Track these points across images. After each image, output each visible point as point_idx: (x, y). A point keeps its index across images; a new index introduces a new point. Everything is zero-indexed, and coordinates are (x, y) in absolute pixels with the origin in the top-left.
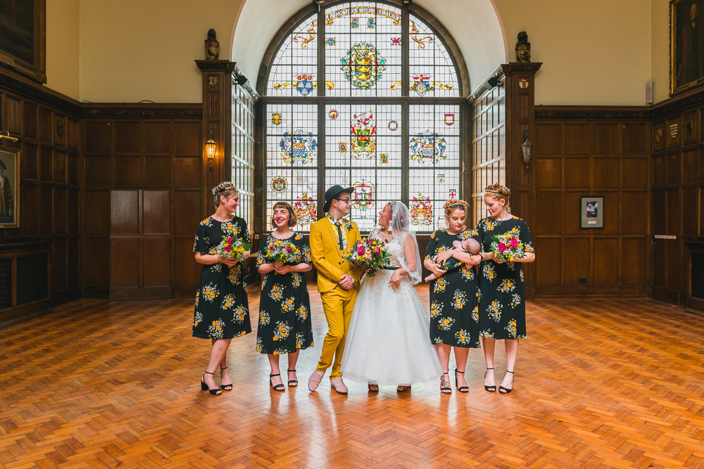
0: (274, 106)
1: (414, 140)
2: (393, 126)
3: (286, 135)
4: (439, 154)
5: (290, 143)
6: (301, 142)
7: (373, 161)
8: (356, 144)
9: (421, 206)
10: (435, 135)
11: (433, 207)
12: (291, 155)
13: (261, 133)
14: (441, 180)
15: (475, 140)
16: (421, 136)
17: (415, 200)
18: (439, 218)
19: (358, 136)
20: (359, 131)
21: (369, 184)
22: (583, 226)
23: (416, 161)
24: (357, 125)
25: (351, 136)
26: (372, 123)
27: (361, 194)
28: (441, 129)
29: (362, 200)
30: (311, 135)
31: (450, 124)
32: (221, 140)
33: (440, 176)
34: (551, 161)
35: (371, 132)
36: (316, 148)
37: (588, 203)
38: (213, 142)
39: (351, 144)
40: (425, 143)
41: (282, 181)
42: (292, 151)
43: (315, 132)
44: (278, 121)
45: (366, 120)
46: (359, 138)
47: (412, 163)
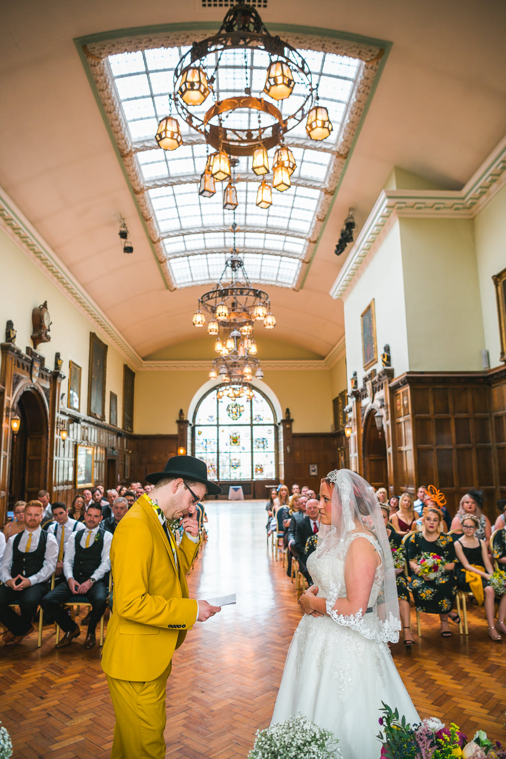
1: (255, 441)
2: (247, 434)
3: (204, 440)
4: (266, 446)
5: (205, 443)
6: (210, 442)
7: (239, 449)
8: (232, 442)
9: (259, 467)
10: (264, 439)
11: (263, 468)
12: (206, 447)
14: (267, 457)
16: (258, 439)
17: (256, 465)
19: (233, 439)
20: (233, 437)
21: (237, 459)
22: (310, 475)
23: (257, 449)
24: (232, 434)
25: (230, 439)
26: (238, 433)
29: (235, 466)
30: (214, 440)
31: (269, 434)
33: (267, 455)
34: (299, 452)
35: (238, 437)
36: (216, 444)
38: (183, 447)
39: (230, 443)
40: (260, 442)
44: (200, 433)
45: (236, 432)
47: (255, 450)
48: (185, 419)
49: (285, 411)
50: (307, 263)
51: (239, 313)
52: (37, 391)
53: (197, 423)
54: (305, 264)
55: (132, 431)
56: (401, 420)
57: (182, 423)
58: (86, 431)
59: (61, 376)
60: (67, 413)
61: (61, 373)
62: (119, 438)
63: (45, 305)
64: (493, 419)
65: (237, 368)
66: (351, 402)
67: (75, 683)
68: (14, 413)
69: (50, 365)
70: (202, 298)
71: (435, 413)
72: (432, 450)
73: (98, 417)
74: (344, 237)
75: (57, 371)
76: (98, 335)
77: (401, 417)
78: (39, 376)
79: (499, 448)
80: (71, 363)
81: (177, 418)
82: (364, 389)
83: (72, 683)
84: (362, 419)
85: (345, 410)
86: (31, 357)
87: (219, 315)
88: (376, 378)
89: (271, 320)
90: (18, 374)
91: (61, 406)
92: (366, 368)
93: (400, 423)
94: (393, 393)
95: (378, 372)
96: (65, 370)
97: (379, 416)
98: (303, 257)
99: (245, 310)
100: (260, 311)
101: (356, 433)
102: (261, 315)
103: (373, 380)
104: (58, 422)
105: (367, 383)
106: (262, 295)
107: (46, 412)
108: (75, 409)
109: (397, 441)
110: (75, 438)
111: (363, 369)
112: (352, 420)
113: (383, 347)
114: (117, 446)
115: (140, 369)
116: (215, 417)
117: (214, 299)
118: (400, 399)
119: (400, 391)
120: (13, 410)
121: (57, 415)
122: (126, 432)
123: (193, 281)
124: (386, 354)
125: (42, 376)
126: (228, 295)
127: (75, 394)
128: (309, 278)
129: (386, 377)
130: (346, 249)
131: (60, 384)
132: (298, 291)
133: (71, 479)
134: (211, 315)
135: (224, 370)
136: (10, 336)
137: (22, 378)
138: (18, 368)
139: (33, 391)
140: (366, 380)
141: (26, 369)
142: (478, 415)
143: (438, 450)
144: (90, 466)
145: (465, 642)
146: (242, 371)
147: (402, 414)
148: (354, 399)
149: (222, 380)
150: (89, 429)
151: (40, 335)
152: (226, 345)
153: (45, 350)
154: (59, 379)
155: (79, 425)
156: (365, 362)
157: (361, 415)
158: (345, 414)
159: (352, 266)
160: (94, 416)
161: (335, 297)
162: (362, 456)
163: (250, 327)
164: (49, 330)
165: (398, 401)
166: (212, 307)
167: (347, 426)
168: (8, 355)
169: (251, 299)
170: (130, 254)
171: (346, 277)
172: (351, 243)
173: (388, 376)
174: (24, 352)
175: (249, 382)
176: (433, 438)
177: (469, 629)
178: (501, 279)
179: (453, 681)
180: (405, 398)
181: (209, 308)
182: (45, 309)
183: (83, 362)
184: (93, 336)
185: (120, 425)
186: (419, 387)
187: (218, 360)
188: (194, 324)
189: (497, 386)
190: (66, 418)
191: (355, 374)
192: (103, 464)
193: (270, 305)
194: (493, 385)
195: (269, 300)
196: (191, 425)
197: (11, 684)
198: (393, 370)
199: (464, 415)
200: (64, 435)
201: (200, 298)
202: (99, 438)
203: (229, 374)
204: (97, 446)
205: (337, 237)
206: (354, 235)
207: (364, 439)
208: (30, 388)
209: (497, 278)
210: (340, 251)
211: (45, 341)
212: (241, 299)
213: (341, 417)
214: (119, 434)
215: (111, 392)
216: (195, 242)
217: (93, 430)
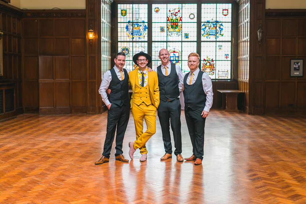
0: (122, 5)
1: (204, 25)
2: (192, 16)
3: (129, 22)
4: (219, 33)
5: (132, 27)
6: (138, 27)
7: (180, 37)
8: (170, 27)
9: (208, 64)
10: (217, 22)
11: (215, 65)
12: (132, 34)
13: (115, 21)
14: (220, 49)
15: (240, 25)
16: (208, 22)
17: (205, 60)
18: (219, 71)
19: (171, 23)
20: (172, 19)
21: (178, 51)
22: (291, 75)
23: (206, 37)
24: (171, 16)
25: (167, 23)
26: (179, 15)
27: (173, 57)
28: (221, 18)
29: (173, 60)
30: (144, 22)
31: (225, 15)
32: (96, 29)
33: (219, 46)
34: (275, 39)
35: (179, 20)
36: (147, 30)
37: (294, 63)
38: (92, 31)
39: (167, 27)
40: (211, 26)
41: (127, 50)
42: (133, 32)
43: (146, 20)
44: (124, 13)
45: (176, 13)
46: (172, 24)
47: (203, 39)
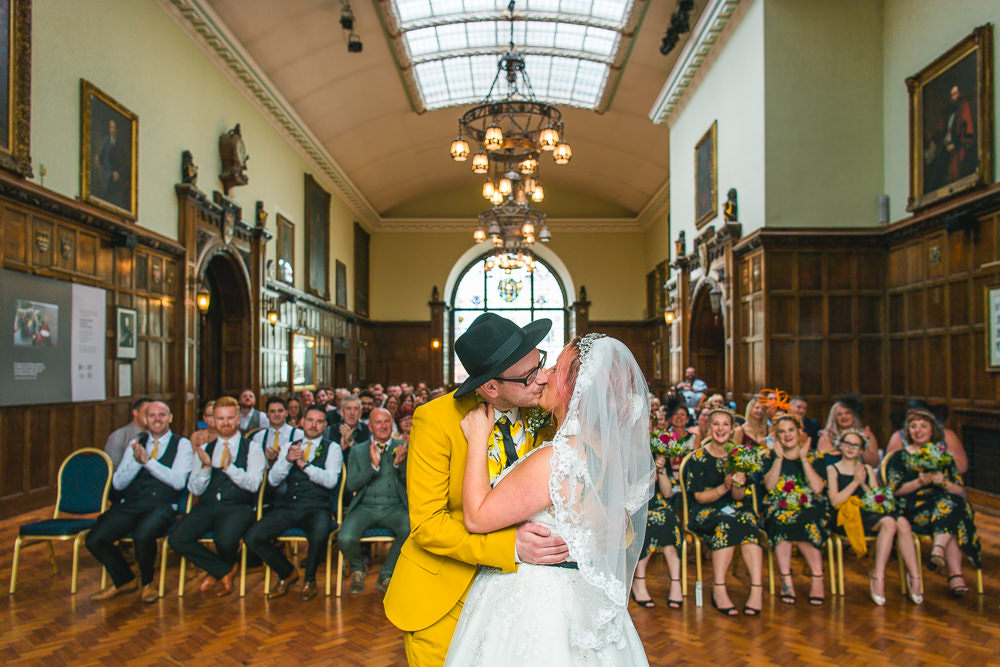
0: (457, 312)
32: (439, 337)
48: (440, 300)
49: (579, 290)
50: (617, 68)
51: (518, 140)
52: (232, 255)
53: (456, 306)
54: (613, 70)
55: (367, 316)
56: (749, 298)
57: (437, 305)
58: (304, 314)
59: (265, 234)
60: (277, 288)
61: (265, 230)
62: (350, 326)
63: (237, 130)
64: (888, 298)
65: (513, 226)
66: (675, 275)
67: (291, 644)
68: (200, 285)
69: (248, 219)
70: (464, 118)
71: (801, 288)
72: (793, 341)
73: (321, 294)
74: (677, 23)
75: (260, 228)
76: (316, 178)
77: (748, 294)
78: (234, 234)
79: (892, 340)
80: (279, 217)
81: (430, 299)
82: (695, 256)
83: (287, 644)
84: (689, 298)
85: (665, 287)
86: (221, 205)
87: (490, 143)
88: (713, 239)
89: (564, 151)
90: (204, 230)
91: (267, 279)
92: (699, 225)
93: (748, 302)
94: (739, 260)
95: (717, 229)
96: (271, 228)
97: (716, 294)
98: (610, 60)
99: (526, 136)
100: (549, 137)
101: (680, 319)
102: (550, 142)
103: (709, 242)
104: (263, 301)
105: (700, 247)
106: (553, 113)
107: (246, 285)
108: (287, 283)
109: (742, 329)
110: (289, 322)
111: (695, 227)
112: (676, 301)
113: (727, 193)
114: (347, 335)
115: (377, 230)
116: (482, 298)
117: (482, 120)
118: (748, 268)
119: (749, 257)
120: (199, 281)
121: (263, 290)
122: (360, 317)
123: (450, 99)
124: (730, 203)
125: (238, 235)
126: (501, 112)
127: (287, 265)
128: (619, 93)
129: (729, 236)
130: (678, 45)
131: (264, 246)
132: (602, 114)
133: (285, 378)
134: (476, 144)
135: (495, 228)
136: (188, 175)
137: (210, 237)
138: (202, 222)
139: (226, 255)
140: (698, 242)
141: (214, 222)
142: (865, 292)
143: (801, 341)
144: (310, 362)
145: (838, 605)
146: (521, 230)
147: (751, 290)
148: (679, 271)
149: (493, 244)
150: (308, 311)
151: (233, 175)
152: (498, 188)
153: (241, 197)
154: (262, 239)
155: (294, 306)
156: (697, 218)
157: (688, 292)
158: (664, 294)
159: (686, 70)
160: (314, 293)
161: (657, 121)
162: (688, 351)
163: (533, 163)
164: (245, 168)
165: (746, 271)
166: (479, 132)
167: (668, 309)
168: (188, 202)
169: (536, 118)
170: (358, 54)
171: (675, 89)
172: (687, 34)
173: (733, 235)
174: (210, 198)
175: (531, 247)
176: (795, 323)
177: (845, 588)
178: (920, 83)
179: (823, 657)
180: (756, 267)
181: (475, 133)
182: (237, 136)
183: (296, 216)
184: (309, 180)
185: (350, 308)
186: (778, 250)
187: (487, 214)
188: (453, 157)
189: (898, 249)
190: (276, 295)
191: (682, 235)
192: (329, 360)
193: (563, 128)
194: (892, 248)
195: (562, 121)
196: (448, 308)
197: (202, 645)
198: (740, 226)
199: (844, 292)
200: (273, 317)
201: (461, 117)
202: (322, 324)
203: (502, 235)
204: (318, 335)
205: (665, 25)
206: (691, 19)
207: (692, 327)
208: (223, 251)
209: (912, 83)
210: (668, 47)
211: (239, 184)
212: (521, 120)
213: (658, 298)
214: (349, 320)
215: (337, 261)
216: (453, 37)
217: (314, 313)
